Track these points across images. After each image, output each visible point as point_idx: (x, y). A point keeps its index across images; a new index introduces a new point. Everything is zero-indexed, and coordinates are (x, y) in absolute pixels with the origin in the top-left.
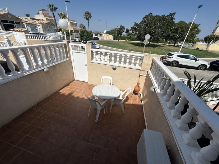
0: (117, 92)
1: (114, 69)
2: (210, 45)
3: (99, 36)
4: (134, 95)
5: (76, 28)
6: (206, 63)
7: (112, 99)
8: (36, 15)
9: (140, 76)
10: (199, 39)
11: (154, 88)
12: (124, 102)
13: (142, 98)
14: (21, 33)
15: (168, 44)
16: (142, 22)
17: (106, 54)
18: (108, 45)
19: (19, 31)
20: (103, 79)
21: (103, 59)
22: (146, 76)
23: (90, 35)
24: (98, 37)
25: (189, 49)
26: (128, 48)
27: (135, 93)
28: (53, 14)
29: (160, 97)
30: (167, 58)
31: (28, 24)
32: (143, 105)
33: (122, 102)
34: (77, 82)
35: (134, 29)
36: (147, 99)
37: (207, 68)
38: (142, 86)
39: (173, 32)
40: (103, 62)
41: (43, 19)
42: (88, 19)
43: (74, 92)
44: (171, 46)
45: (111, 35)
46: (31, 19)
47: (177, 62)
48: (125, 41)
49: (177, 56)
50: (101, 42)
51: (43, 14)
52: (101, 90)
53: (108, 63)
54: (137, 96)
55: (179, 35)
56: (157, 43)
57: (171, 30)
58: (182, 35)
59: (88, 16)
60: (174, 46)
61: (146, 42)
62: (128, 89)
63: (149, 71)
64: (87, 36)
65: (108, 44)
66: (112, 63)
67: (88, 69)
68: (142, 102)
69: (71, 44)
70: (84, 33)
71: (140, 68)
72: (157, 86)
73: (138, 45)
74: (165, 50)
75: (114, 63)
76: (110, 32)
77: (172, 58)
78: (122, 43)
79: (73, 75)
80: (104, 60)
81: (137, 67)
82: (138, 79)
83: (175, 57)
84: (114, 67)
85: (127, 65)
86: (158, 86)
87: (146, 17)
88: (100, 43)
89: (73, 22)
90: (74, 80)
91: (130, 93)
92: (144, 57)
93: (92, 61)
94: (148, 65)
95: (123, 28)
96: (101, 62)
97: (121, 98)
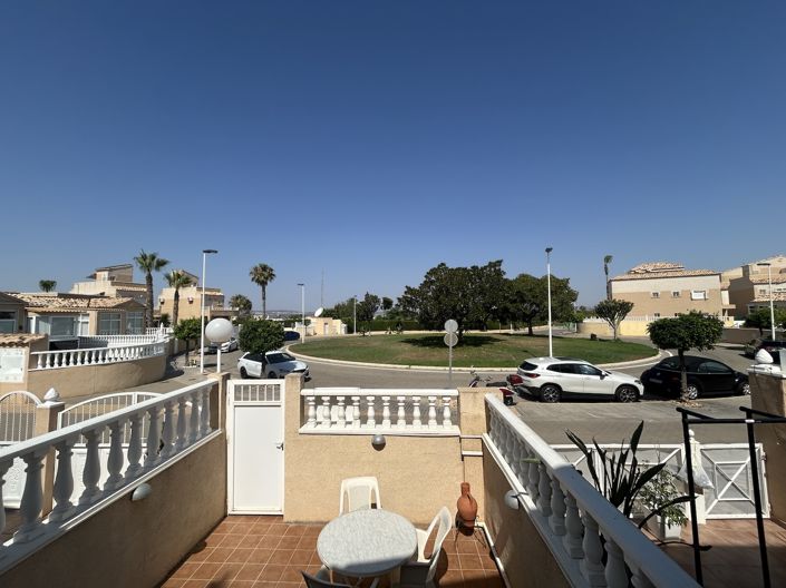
0: (407, 535)
1: (379, 446)
2: (618, 323)
3: (298, 328)
4: (462, 537)
5: (221, 309)
6: (631, 380)
7: (395, 567)
8: (81, 284)
9: (463, 456)
10: (587, 310)
11: (516, 497)
12: (436, 579)
13: (492, 544)
14: (13, 351)
15: (512, 331)
16: (426, 284)
17: (348, 401)
18: (331, 352)
19: (11, 345)
20: (346, 493)
21: (340, 417)
22: (481, 453)
23: (275, 335)
24: (295, 330)
25: (571, 339)
26: (400, 357)
27: (464, 525)
28: (149, 278)
29: (540, 526)
30: (523, 377)
31: (44, 316)
32: (504, 575)
33: (430, 577)
34: (238, 521)
35: (405, 301)
36: (509, 542)
37: (641, 393)
38: (478, 492)
39: (515, 301)
40: (340, 428)
41: (103, 294)
42: (263, 284)
43: (227, 576)
44: (524, 335)
45: (339, 321)
46: (60, 296)
47: (556, 387)
48: (383, 333)
49: (548, 368)
50: (306, 344)
51: (111, 278)
52: (349, 540)
53: (356, 428)
54: (472, 540)
55: (531, 305)
56: (482, 329)
57: (505, 298)
58: (538, 306)
59: (263, 276)
60: (531, 334)
61: (451, 341)
62: (440, 514)
63: (486, 435)
64: (265, 338)
65: (333, 348)
66: (371, 427)
67: (287, 459)
68: (498, 559)
69: (231, 384)
70: (255, 330)
71: (455, 430)
72: (522, 490)
73: (428, 345)
74: (509, 350)
75: (377, 423)
76: (332, 311)
77: (538, 375)
78: (375, 344)
79: (223, 494)
80: (343, 422)
81: (448, 428)
82: (461, 468)
83: (544, 374)
84: (378, 439)
85: (417, 427)
86: (525, 487)
87: (433, 272)
88: (306, 350)
89: (213, 293)
90: (225, 516)
91: (451, 532)
92: (461, 398)
93: (302, 430)
94: (476, 418)
95: (375, 299)
96: (334, 429)
97: (422, 559)
